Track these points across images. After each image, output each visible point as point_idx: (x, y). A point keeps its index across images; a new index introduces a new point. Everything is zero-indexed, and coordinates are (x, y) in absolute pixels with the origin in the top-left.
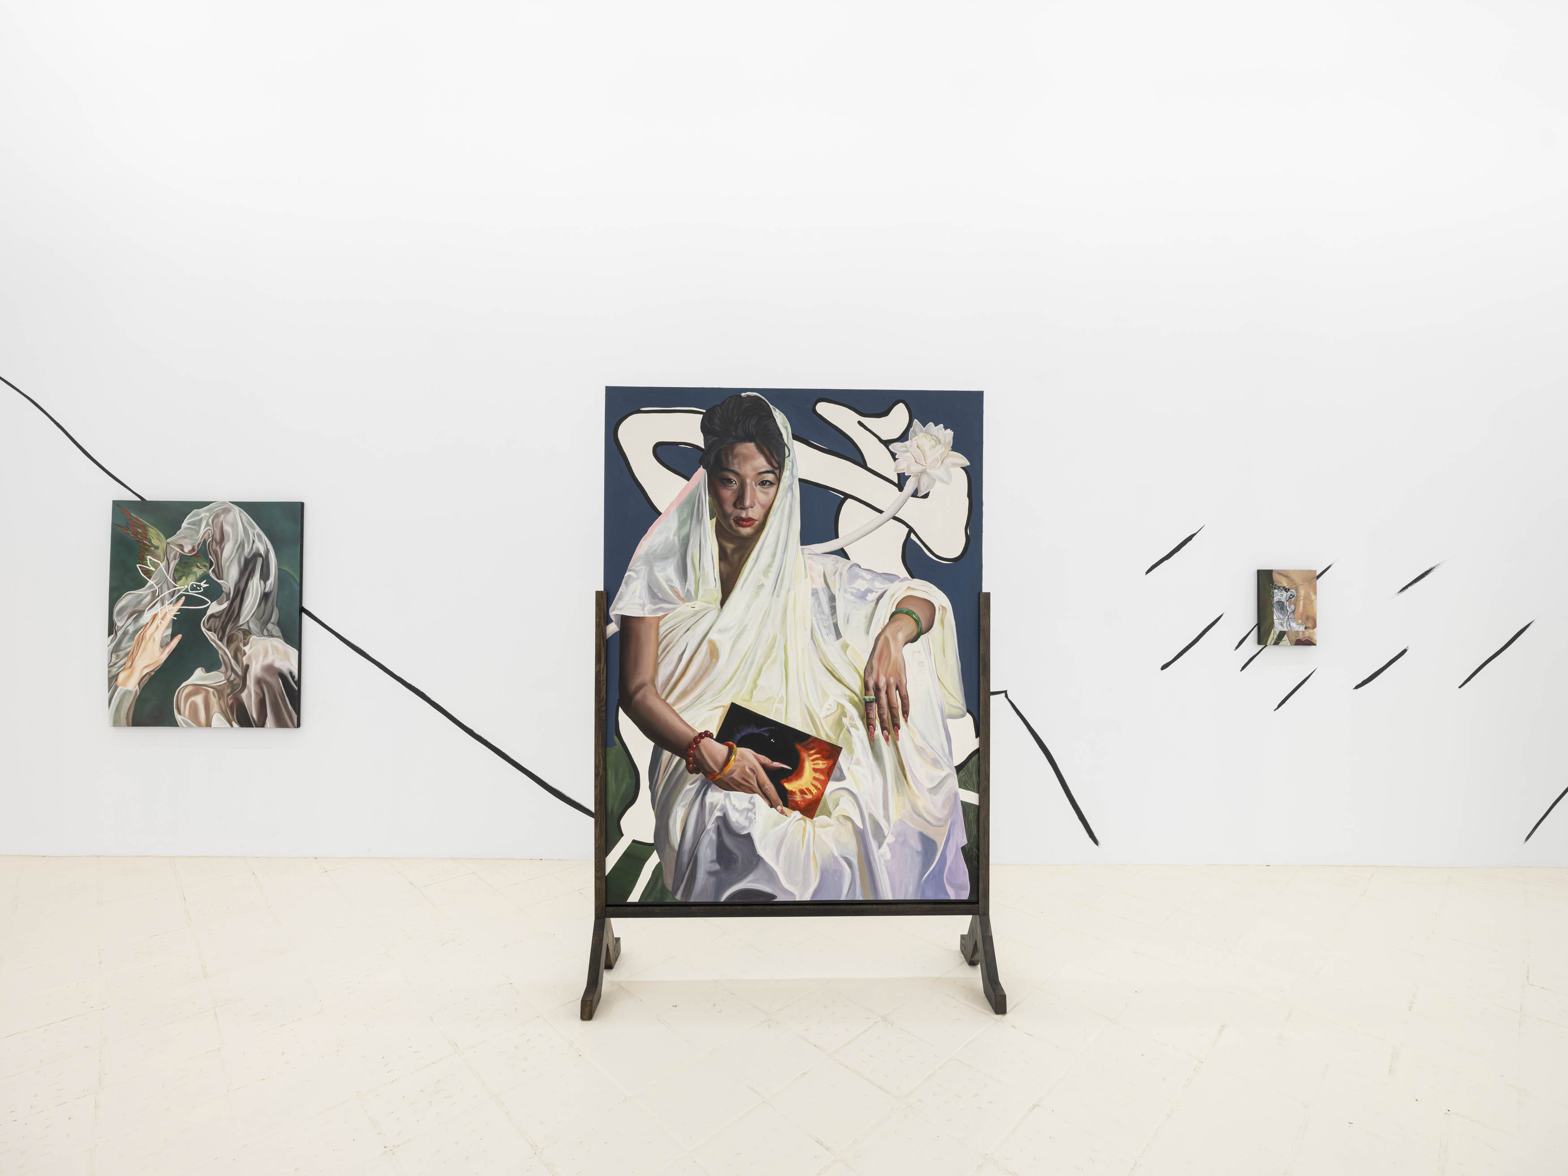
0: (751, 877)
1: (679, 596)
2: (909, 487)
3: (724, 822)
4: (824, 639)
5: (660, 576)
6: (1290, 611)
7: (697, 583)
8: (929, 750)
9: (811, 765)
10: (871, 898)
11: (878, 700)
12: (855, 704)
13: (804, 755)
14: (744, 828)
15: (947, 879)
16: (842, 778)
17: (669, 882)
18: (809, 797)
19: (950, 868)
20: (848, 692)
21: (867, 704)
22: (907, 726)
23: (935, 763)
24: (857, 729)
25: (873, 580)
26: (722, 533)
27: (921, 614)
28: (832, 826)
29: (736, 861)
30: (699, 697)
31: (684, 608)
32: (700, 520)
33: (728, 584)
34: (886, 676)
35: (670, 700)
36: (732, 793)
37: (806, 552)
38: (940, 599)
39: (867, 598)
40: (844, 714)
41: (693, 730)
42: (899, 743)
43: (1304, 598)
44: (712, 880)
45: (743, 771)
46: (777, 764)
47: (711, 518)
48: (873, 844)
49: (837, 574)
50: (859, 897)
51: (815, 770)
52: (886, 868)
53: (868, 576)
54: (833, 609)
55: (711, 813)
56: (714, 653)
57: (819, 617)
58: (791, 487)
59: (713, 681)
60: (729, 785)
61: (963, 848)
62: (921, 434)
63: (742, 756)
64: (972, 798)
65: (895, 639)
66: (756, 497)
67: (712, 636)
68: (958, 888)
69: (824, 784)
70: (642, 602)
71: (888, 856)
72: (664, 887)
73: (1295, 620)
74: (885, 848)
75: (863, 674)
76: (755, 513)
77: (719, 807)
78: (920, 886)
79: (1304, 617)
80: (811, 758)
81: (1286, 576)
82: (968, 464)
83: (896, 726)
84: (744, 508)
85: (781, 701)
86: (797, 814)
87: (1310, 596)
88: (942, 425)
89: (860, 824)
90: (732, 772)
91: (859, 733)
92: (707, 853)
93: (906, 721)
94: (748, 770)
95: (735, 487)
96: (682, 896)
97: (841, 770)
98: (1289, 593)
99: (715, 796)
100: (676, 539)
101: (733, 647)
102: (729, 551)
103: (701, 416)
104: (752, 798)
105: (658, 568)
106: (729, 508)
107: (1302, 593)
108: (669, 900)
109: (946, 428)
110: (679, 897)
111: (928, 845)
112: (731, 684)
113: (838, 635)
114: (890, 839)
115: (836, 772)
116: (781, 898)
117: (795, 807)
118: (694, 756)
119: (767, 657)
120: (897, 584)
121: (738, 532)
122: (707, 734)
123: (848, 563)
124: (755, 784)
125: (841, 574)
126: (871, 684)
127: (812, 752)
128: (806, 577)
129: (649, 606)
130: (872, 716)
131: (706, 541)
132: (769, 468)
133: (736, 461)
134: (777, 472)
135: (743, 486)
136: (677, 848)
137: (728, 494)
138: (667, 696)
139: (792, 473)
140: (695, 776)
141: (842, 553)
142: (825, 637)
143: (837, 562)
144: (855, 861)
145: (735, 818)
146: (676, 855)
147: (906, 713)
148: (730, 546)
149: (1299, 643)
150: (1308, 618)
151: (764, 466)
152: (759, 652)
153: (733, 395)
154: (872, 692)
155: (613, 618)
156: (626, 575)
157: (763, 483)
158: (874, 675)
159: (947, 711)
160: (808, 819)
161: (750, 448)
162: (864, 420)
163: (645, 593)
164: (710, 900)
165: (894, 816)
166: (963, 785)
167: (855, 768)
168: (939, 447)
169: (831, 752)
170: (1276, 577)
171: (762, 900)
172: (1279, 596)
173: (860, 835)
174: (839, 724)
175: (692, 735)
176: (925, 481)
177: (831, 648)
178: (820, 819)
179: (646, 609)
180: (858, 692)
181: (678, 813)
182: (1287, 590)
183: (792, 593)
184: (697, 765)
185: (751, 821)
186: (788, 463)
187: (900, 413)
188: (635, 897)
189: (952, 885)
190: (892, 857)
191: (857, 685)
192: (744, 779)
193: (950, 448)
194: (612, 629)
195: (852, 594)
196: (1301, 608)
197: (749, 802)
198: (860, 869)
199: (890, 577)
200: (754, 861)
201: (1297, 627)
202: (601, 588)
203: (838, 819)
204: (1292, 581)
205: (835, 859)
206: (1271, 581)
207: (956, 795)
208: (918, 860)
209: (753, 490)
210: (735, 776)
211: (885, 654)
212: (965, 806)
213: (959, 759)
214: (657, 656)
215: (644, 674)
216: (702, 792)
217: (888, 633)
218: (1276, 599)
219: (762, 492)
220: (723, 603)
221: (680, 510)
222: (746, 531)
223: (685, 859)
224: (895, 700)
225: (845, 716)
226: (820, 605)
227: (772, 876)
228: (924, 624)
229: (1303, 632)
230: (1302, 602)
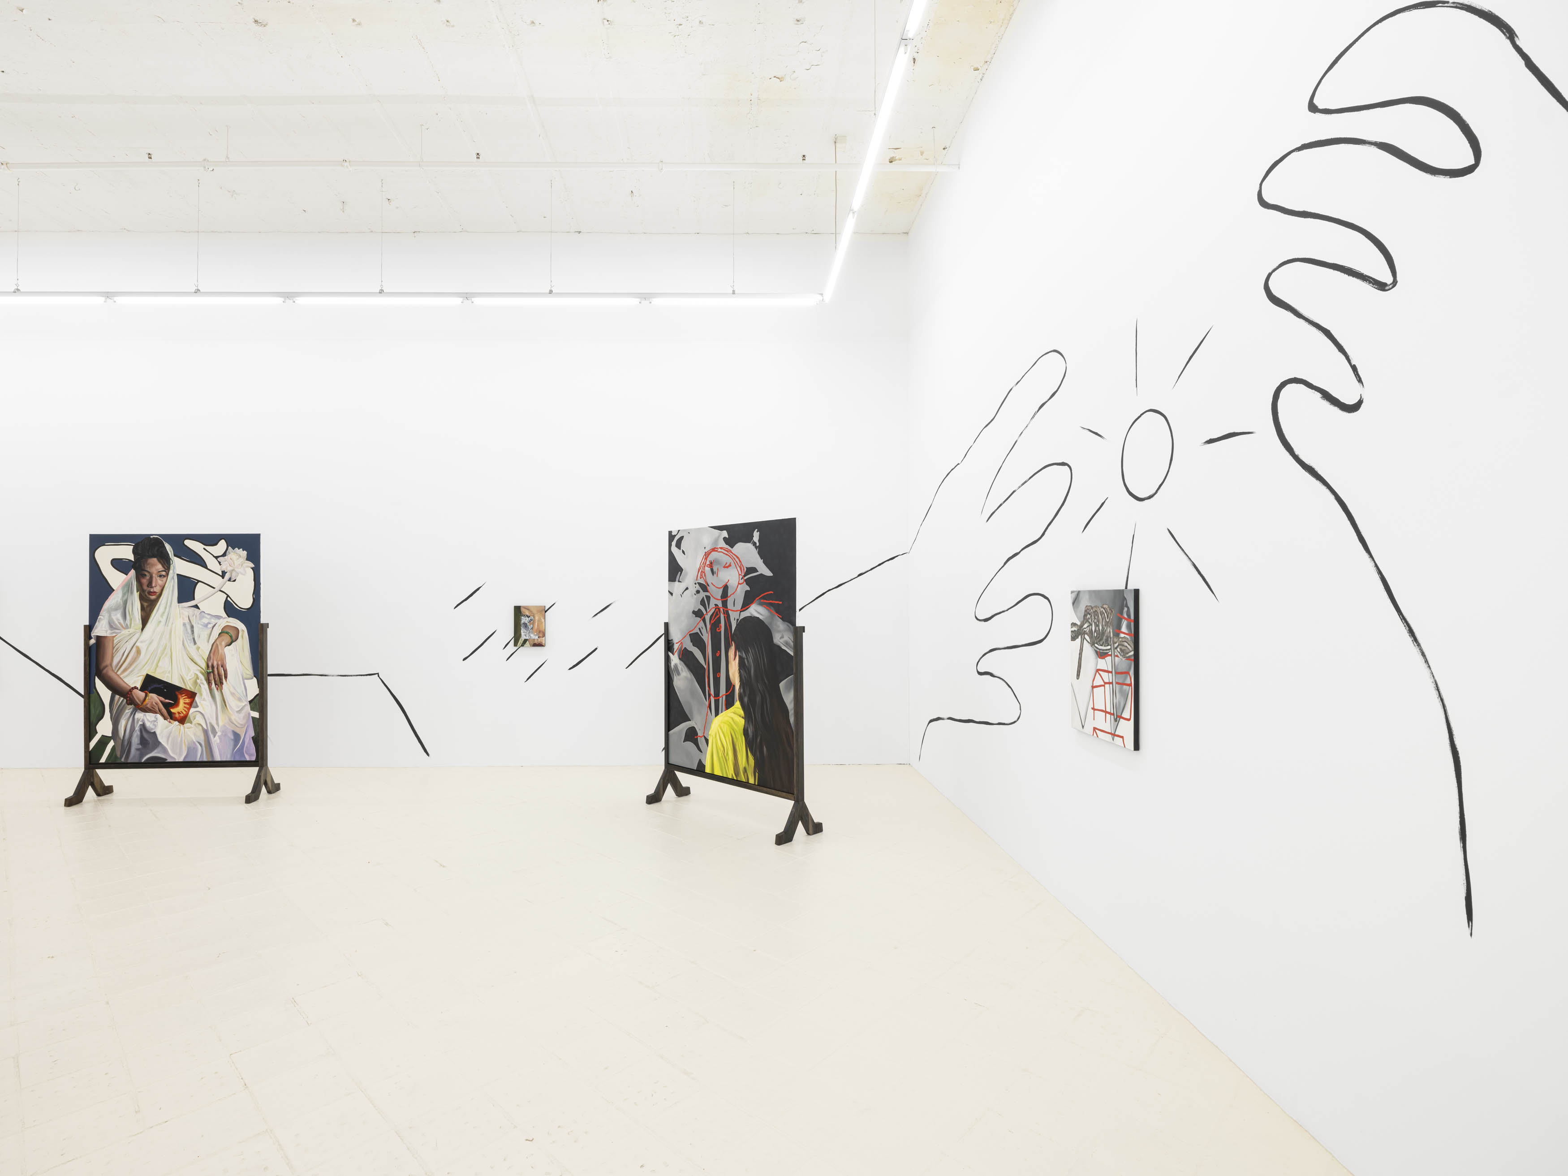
0: (156, 751)
1: (122, 627)
2: (227, 576)
3: (143, 727)
4: (189, 646)
5: (114, 618)
6: (530, 628)
7: (131, 620)
8: (236, 694)
9: (183, 701)
10: (210, 760)
11: (213, 672)
12: (203, 674)
13: (180, 696)
14: (152, 729)
15: (246, 752)
16: (197, 706)
17: (118, 754)
18: (182, 715)
19: (247, 747)
20: (200, 669)
21: (208, 674)
22: (227, 683)
23: (240, 700)
24: (203, 684)
25: (210, 619)
26: (142, 598)
27: (232, 633)
28: (192, 728)
29: (149, 744)
30: (132, 671)
31: (125, 632)
32: (132, 593)
33: (145, 621)
34: (217, 661)
35: (119, 673)
36: (147, 714)
37: (180, 606)
38: (241, 626)
39: (208, 627)
40: (198, 678)
41: (129, 686)
42: (223, 691)
43: (538, 621)
44: (138, 752)
45: (152, 704)
46: (167, 701)
47: (137, 592)
48: (211, 736)
49: (195, 616)
50: (205, 759)
51: (185, 703)
52: (218, 746)
53: (209, 617)
54: (193, 632)
55: (138, 722)
56: (139, 652)
57: (186, 635)
58: (173, 578)
59: (138, 664)
60: (145, 710)
61: (252, 738)
62: (232, 553)
63: (152, 697)
64: (256, 715)
65: (221, 644)
66: (158, 582)
67: (138, 644)
68: (250, 755)
69: (189, 709)
70: (106, 629)
71: (218, 741)
72: (116, 756)
73: (533, 633)
74: (217, 737)
75: (206, 660)
76: (157, 589)
77: (141, 720)
78: (233, 754)
79: (538, 631)
80: (183, 698)
81: (528, 609)
82: (254, 566)
83: (222, 683)
84: (152, 587)
85: (169, 672)
86: (177, 723)
87: (541, 620)
88: (241, 549)
89: (205, 727)
90: (147, 704)
91: (205, 686)
92: (135, 740)
93: (226, 681)
94: (154, 703)
95: (148, 577)
96: (125, 758)
97: (196, 703)
98: (530, 618)
99: (139, 715)
100: (121, 601)
101: (147, 649)
102: (145, 606)
103: (133, 547)
104: (156, 716)
105: (113, 614)
106: (145, 587)
107: (537, 618)
108: (118, 761)
109: (243, 550)
110: (123, 760)
111: (237, 736)
112: (147, 665)
113: (195, 643)
114: (219, 734)
115: (194, 704)
116: (169, 760)
117: (175, 719)
118: (130, 697)
119: (163, 653)
120: (222, 620)
121: (149, 598)
122: (136, 688)
123: (199, 611)
124: (158, 710)
125: (196, 616)
126: (210, 664)
127: (183, 695)
128: (180, 617)
129: (109, 631)
130: (210, 679)
131: (135, 602)
132: (163, 569)
133: (148, 566)
134: (167, 571)
135: (151, 577)
136: (122, 738)
137: (145, 581)
138: (118, 671)
139: (174, 571)
140: (130, 706)
141: (196, 607)
142: (189, 644)
143: (194, 610)
144: (203, 744)
145: (148, 724)
146: (121, 741)
147: (226, 677)
148: (145, 604)
149: (535, 645)
150: (540, 632)
151: (160, 569)
152: (159, 651)
153: (147, 538)
154: (210, 668)
155: (93, 637)
156: (99, 618)
157: (160, 576)
158: (212, 661)
159: (245, 676)
160: (181, 725)
161: (155, 560)
162: (206, 547)
163: (107, 626)
164: (137, 761)
165: (221, 724)
166: (252, 709)
167: (202, 702)
168: (240, 559)
169: (192, 695)
170: (523, 610)
171: (161, 761)
172: (524, 620)
173: (205, 732)
174: (196, 683)
175: (129, 688)
176: (234, 574)
177: (192, 649)
178: (187, 725)
179: (108, 632)
180: (204, 669)
181: (122, 723)
182: (528, 617)
183: (174, 626)
184: (131, 701)
185: (155, 726)
186: (172, 567)
187: (222, 544)
188: (103, 760)
189: (247, 754)
190: (220, 742)
191: (204, 665)
192: (152, 708)
193: (245, 559)
194: (93, 641)
195: (201, 625)
196: (536, 626)
197: (155, 718)
198: (206, 748)
199: (219, 617)
200: (157, 744)
201: (534, 637)
202: (87, 623)
203: (195, 725)
204: (531, 612)
205: (194, 742)
206: (520, 612)
207: (249, 714)
208: (232, 743)
209: (156, 580)
210: (148, 706)
211: (217, 651)
212: (253, 718)
213: (250, 698)
214: (113, 654)
215: (107, 662)
216: (133, 713)
217: (218, 642)
218: (522, 622)
219: (160, 580)
220: (142, 629)
221: (123, 588)
222: (153, 597)
223: (126, 743)
224: (221, 672)
225: (198, 679)
226: (186, 630)
227: (165, 750)
228: (234, 638)
229: (537, 639)
230: (536, 623)
